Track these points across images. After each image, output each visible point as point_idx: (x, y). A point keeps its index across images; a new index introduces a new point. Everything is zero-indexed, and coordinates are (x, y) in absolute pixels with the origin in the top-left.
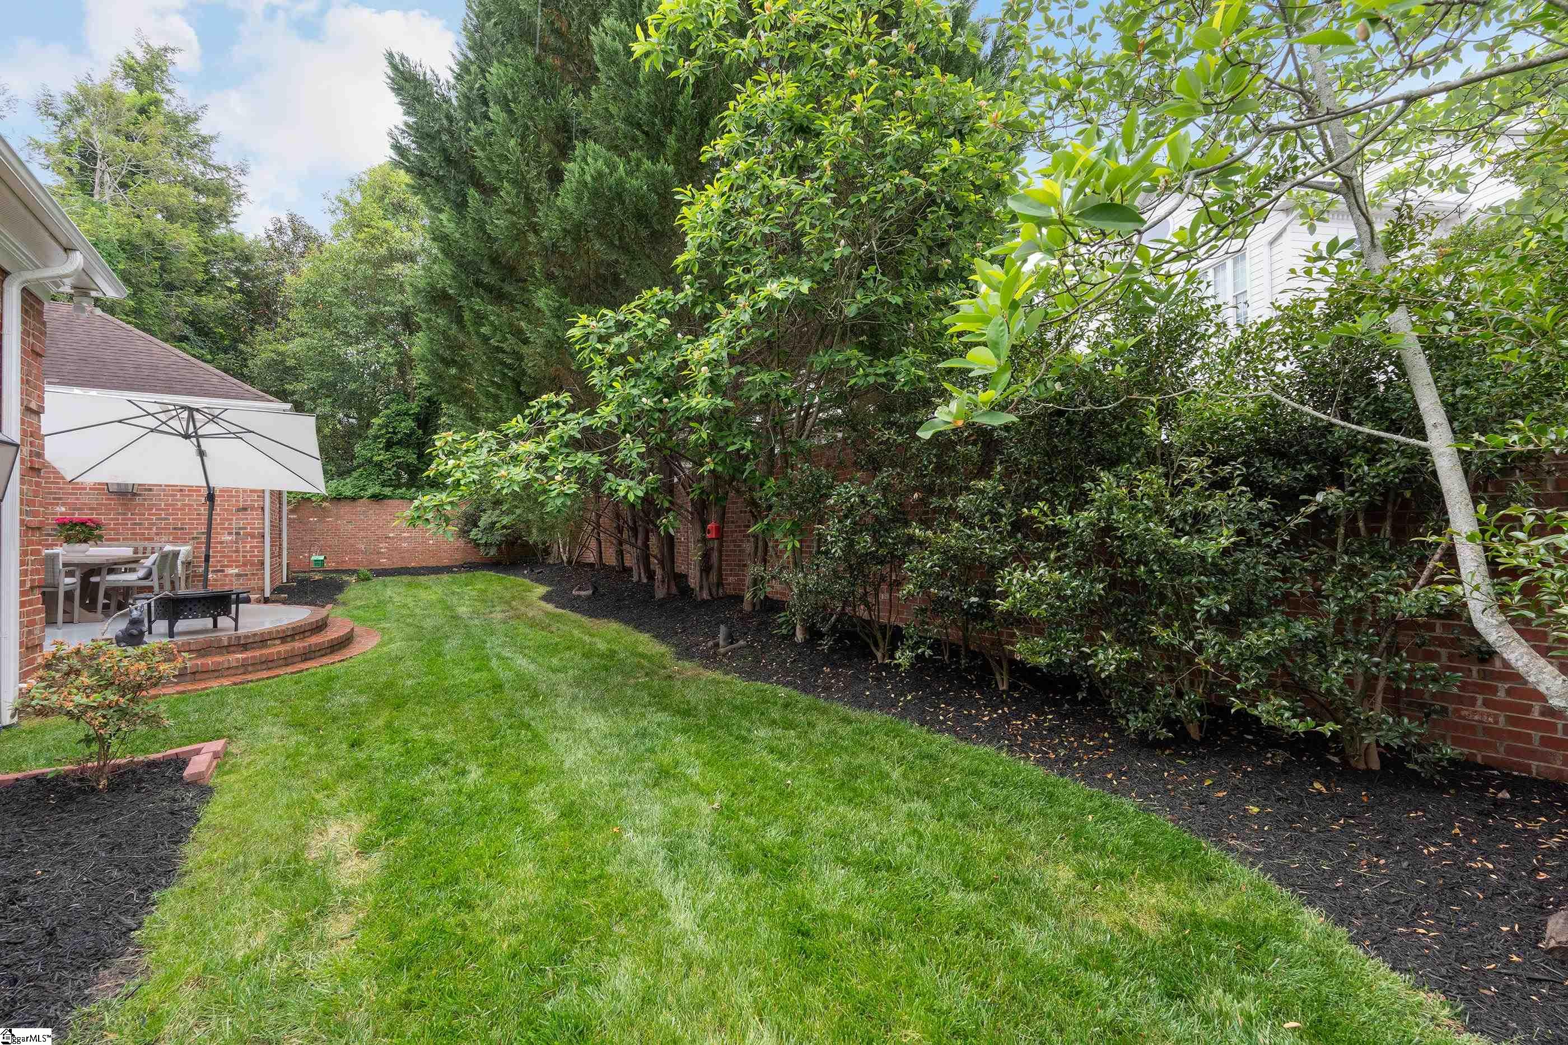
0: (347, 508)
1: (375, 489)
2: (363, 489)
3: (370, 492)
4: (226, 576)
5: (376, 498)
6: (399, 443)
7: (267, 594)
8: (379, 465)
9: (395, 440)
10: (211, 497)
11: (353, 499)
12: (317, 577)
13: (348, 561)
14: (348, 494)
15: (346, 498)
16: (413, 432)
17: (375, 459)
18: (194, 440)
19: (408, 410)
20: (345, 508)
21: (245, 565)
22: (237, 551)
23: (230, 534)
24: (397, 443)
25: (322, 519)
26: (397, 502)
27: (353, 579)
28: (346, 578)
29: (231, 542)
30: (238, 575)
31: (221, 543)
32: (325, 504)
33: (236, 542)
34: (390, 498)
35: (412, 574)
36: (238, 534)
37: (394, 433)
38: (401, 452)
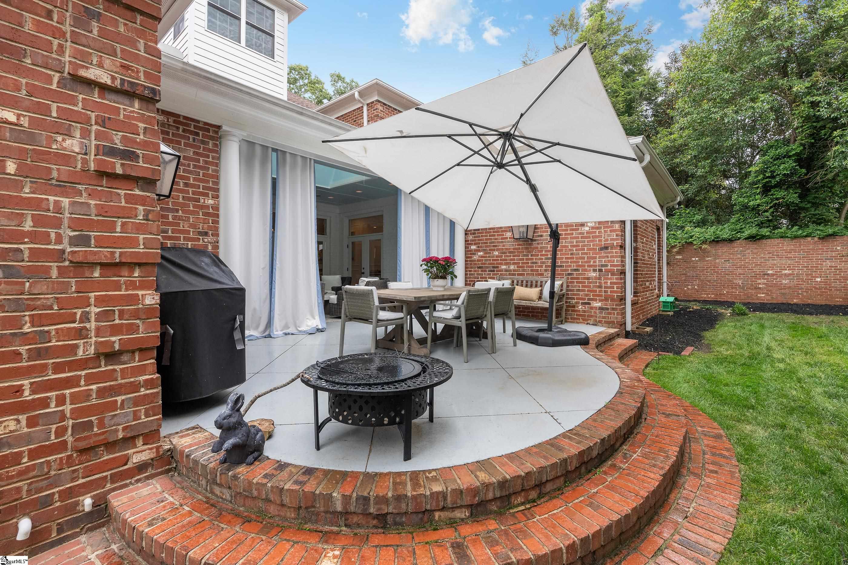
0: (725, 249)
1: (754, 230)
2: (741, 231)
3: (747, 233)
4: (592, 308)
5: (752, 238)
6: (779, 185)
7: (629, 327)
8: (755, 210)
9: (773, 182)
10: (555, 235)
11: (730, 241)
12: (696, 307)
13: (726, 294)
14: (725, 236)
15: (724, 240)
16: (793, 172)
17: (751, 203)
18: (517, 170)
19: (788, 152)
20: (723, 250)
21: (606, 299)
22: (600, 287)
23: (595, 271)
24: (775, 186)
25: (702, 259)
26: (777, 241)
27: (728, 312)
28: (721, 310)
29: (596, 278)
30: (601, 308)
31: (588, 279)
32: (704, 246)
33: (600, 279)
34: (768, 237)
35: (796, 312)
36: (600, 270)
37: (773, 177)
38: (780, 194)
